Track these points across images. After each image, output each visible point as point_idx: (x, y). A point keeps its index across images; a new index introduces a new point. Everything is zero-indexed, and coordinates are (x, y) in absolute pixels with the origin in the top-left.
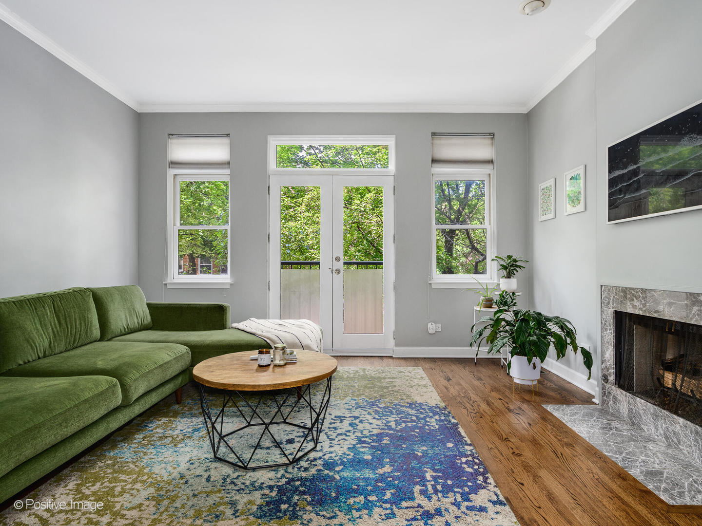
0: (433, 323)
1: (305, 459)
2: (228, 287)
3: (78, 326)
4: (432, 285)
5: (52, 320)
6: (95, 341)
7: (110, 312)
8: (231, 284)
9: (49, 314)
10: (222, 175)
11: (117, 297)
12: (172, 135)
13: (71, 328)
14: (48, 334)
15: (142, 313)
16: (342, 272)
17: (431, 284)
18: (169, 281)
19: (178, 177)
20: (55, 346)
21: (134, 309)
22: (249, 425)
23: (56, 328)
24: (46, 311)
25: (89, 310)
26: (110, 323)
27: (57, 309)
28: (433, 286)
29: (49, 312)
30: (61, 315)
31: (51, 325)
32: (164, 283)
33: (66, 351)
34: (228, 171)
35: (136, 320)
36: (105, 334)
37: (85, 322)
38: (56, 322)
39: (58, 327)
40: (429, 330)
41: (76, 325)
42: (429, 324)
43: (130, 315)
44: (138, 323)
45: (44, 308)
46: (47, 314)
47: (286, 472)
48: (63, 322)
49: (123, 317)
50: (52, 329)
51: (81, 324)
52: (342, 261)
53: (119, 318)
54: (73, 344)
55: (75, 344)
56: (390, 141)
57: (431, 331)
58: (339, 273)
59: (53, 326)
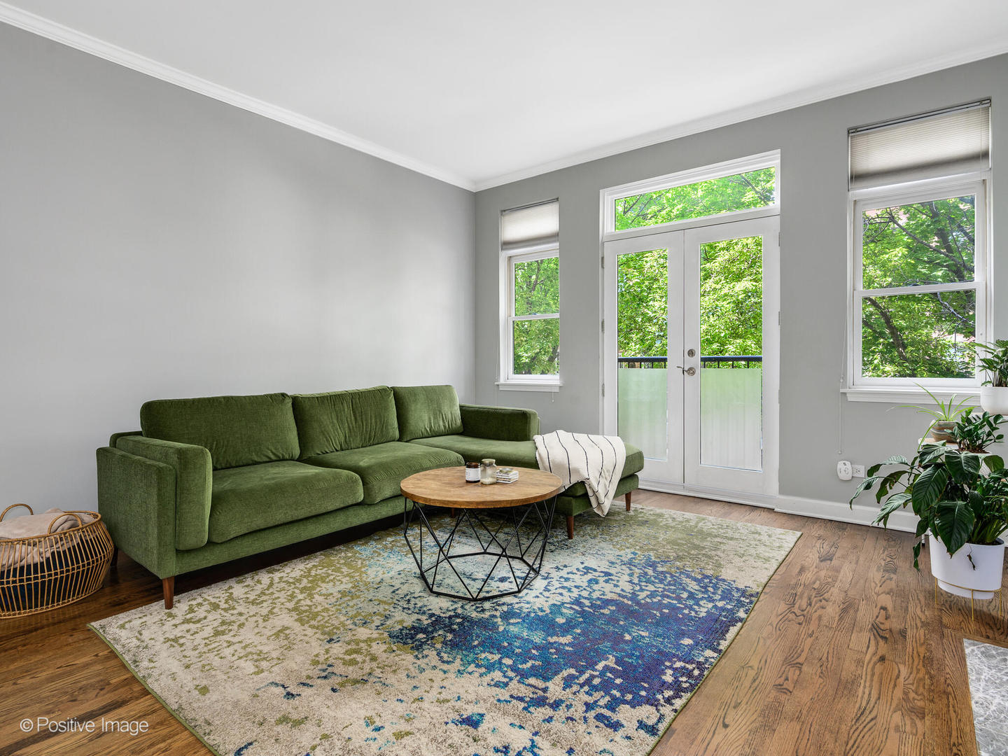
0: (846, 462)
1: (495, 601)
2: (557, 390)
3: (374, 424)
4: (848, 395)
5: (349, 416)
6: (394, 441)
7: (410, 413)
8: (560, 387)
9: (346, 410)
10: (551, 251)
11: (422, 397)
12: (504, 211)
13: (366, 425)
14: (344, 429)
15: (450, 415)
16: (698, 371)
17: (845, 394)
18: (502, 380)
19: (513, 259)
20: (350, 441)
21: (440, 411)
22: (485, 553)
23: (352, 424)
24: (343, 407)
25: (386, 408)
26: (409, 423)
27: (354, 406)
28: (850, 398)
29: (347, 410)
30: (357, 412)
31: (347, 420)
32: (496, 383)
33: (362, 447)
34: (556, 245)
35: (441, 423)
36: (404, 434)
37: (381, 422)
38: (353, 418)
39: (354, 423)
40: (839, 473)
41: (371, 424)
42: (840, 465)
43: (434, 418)
44: (445, 427)
45: (342, 404)
46: (344, 410)
47: (462, 607)
48: (359, 419)
49: (427, 418)
50: (348, 424)
51: (376, 422)
52: (698, 356)
53: (421, 418)
54: (369, 441)
55: (371, 442)
56: (772, 161)
57: (843, 476)
58: (694, 373)
59: (349, 422)
